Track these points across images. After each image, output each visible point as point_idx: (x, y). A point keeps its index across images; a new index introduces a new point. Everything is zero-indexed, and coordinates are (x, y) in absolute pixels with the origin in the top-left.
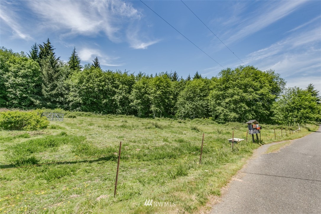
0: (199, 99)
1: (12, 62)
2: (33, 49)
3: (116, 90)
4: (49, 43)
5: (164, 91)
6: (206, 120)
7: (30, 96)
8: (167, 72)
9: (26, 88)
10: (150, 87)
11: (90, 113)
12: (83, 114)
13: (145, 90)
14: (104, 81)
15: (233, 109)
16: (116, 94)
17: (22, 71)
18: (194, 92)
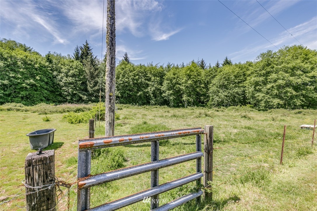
0: (233, 86)
1: (62, 65)
2: (76, 51)
3: (149, 83)
4: (87, 44)
5: (195, 80)
6: (243, 107)
7: (79, 93)
8: (193, 60)
9: (74, 86)
10: (181, 77)
11: (128, 105)
12: (122, 106)
13: (176, 81)
14: (137, 75)
15: (276, 95)
16: (149, 86)
17: (71, 71)
18: (228, 79)
